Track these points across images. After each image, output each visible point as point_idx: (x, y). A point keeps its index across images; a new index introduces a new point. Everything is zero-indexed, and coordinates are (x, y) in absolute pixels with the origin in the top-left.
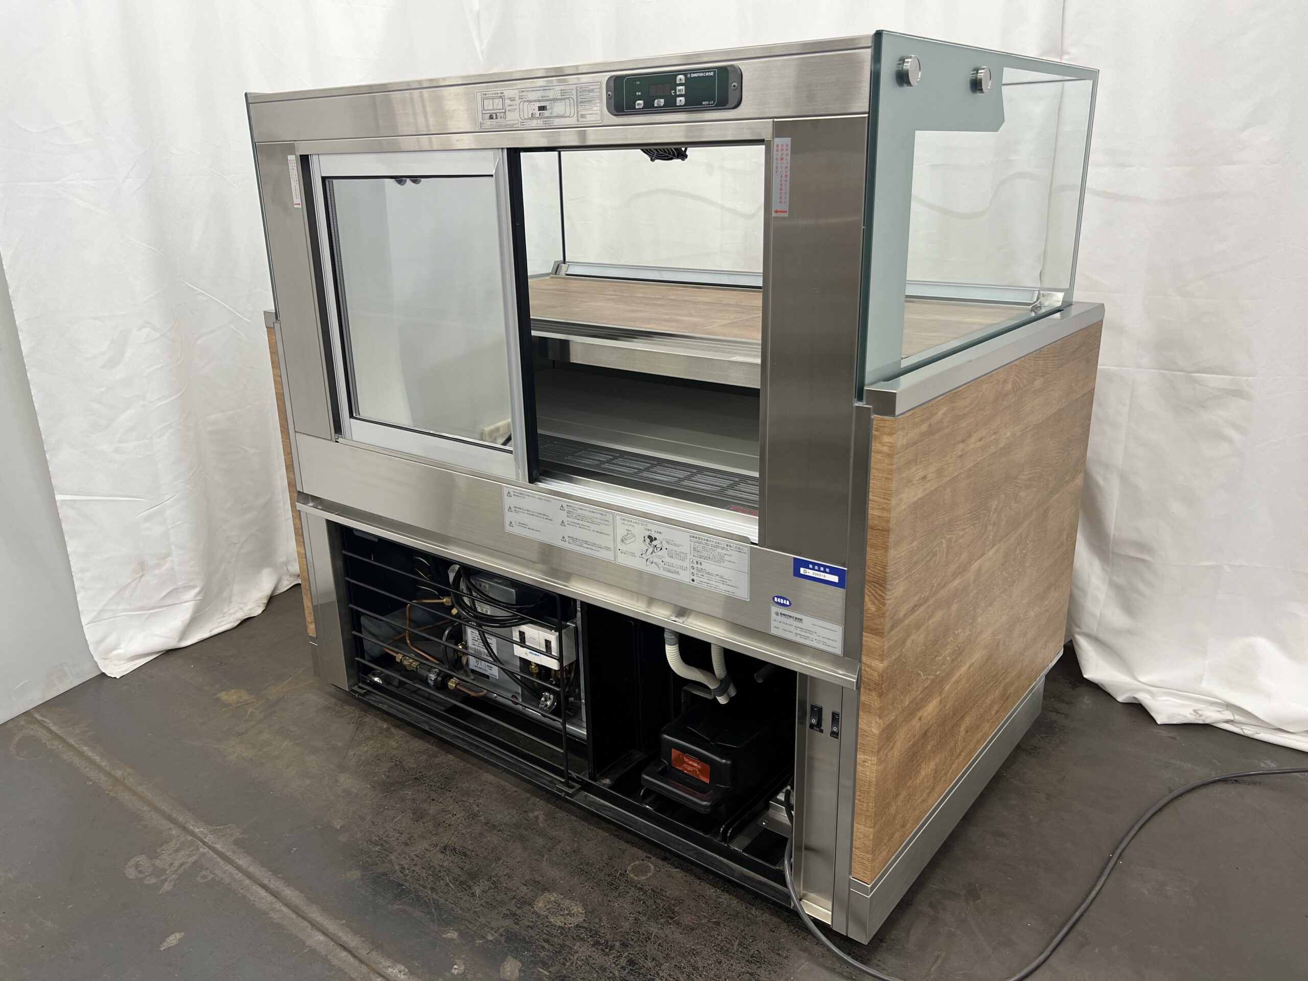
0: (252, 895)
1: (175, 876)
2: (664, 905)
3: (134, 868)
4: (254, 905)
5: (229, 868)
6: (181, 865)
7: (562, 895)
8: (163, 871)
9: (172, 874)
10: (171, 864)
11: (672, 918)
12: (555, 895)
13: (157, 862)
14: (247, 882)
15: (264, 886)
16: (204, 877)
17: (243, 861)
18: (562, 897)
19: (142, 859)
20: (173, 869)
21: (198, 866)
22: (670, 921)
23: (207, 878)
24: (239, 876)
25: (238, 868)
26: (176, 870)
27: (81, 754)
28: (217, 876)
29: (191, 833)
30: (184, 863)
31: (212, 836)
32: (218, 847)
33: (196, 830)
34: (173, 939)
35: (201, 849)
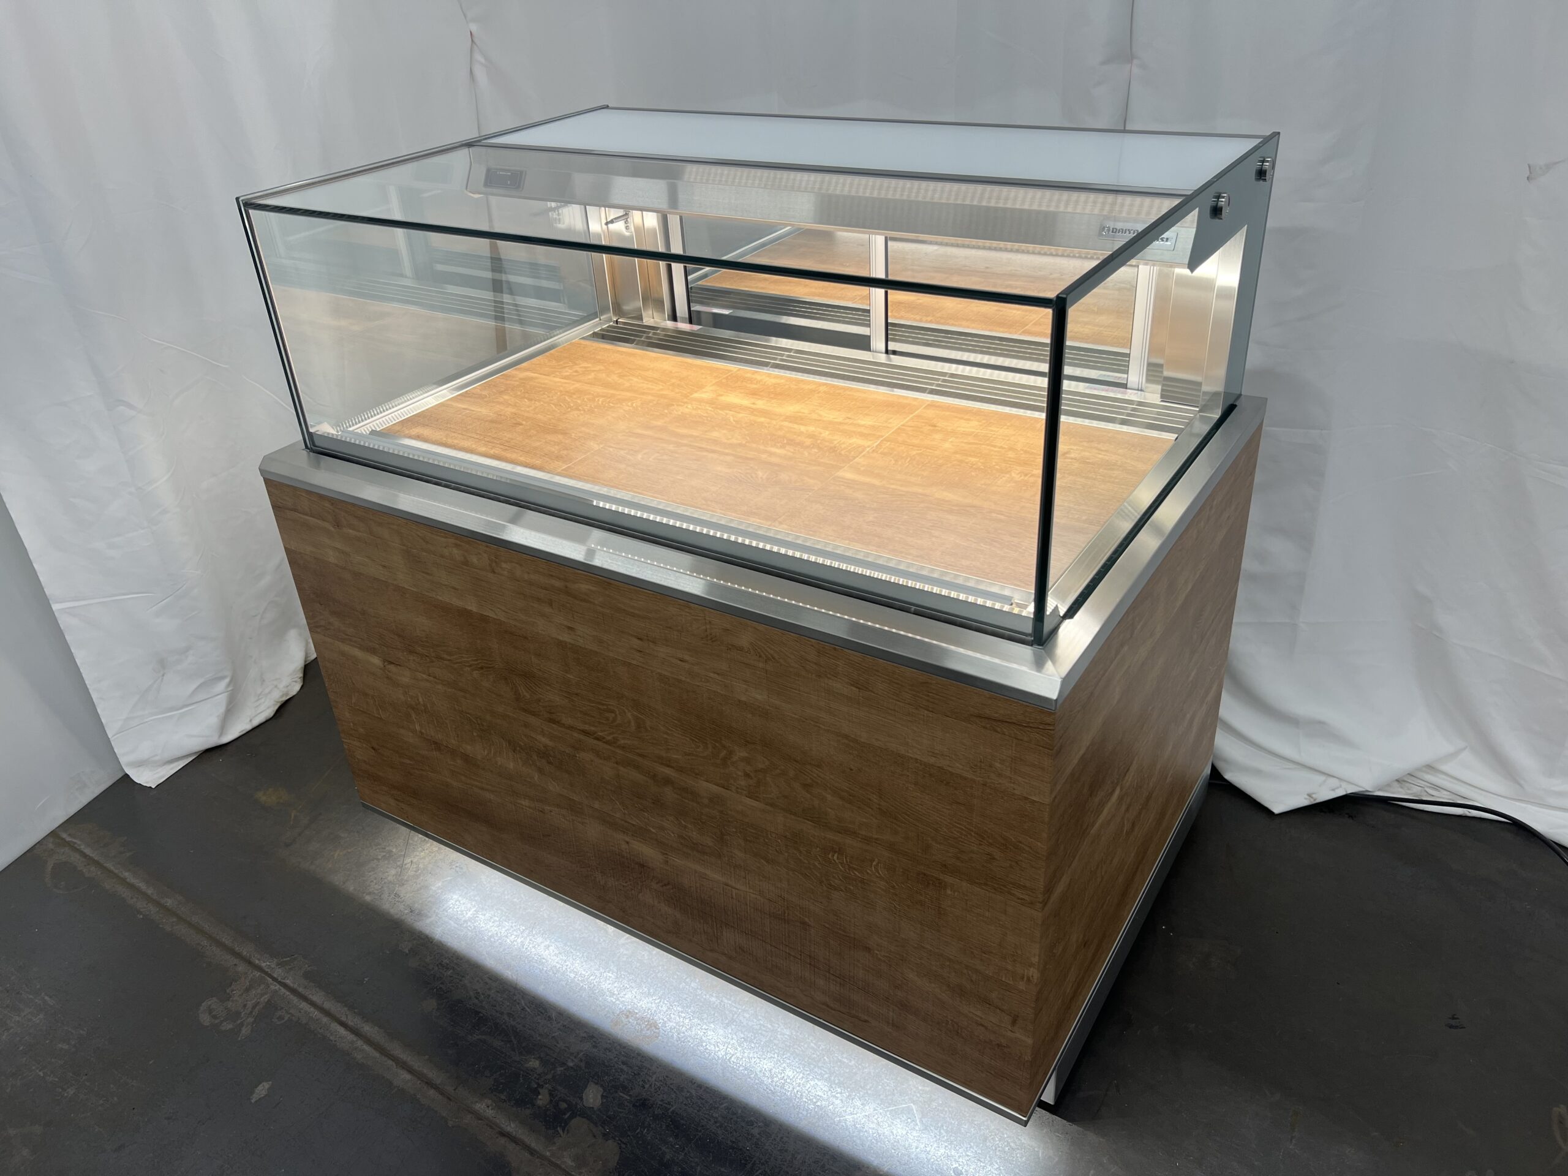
0: (332, 1035)
3: (207, 1013)
4: (336, 1045)
14: (325, 1020)
15: (343, 1024)
20: (247, 1011)
21: (271, 1006)
24: (315, 1014)
25: (313, 1004)
27: (123, 881)
28: (293, 1015)
29: (259, 968)
30: (257, 1004)
31: (280, 970)
32: (288, 982)
33: (263, 965)
34: (262, 1090)
35: (272, 987)
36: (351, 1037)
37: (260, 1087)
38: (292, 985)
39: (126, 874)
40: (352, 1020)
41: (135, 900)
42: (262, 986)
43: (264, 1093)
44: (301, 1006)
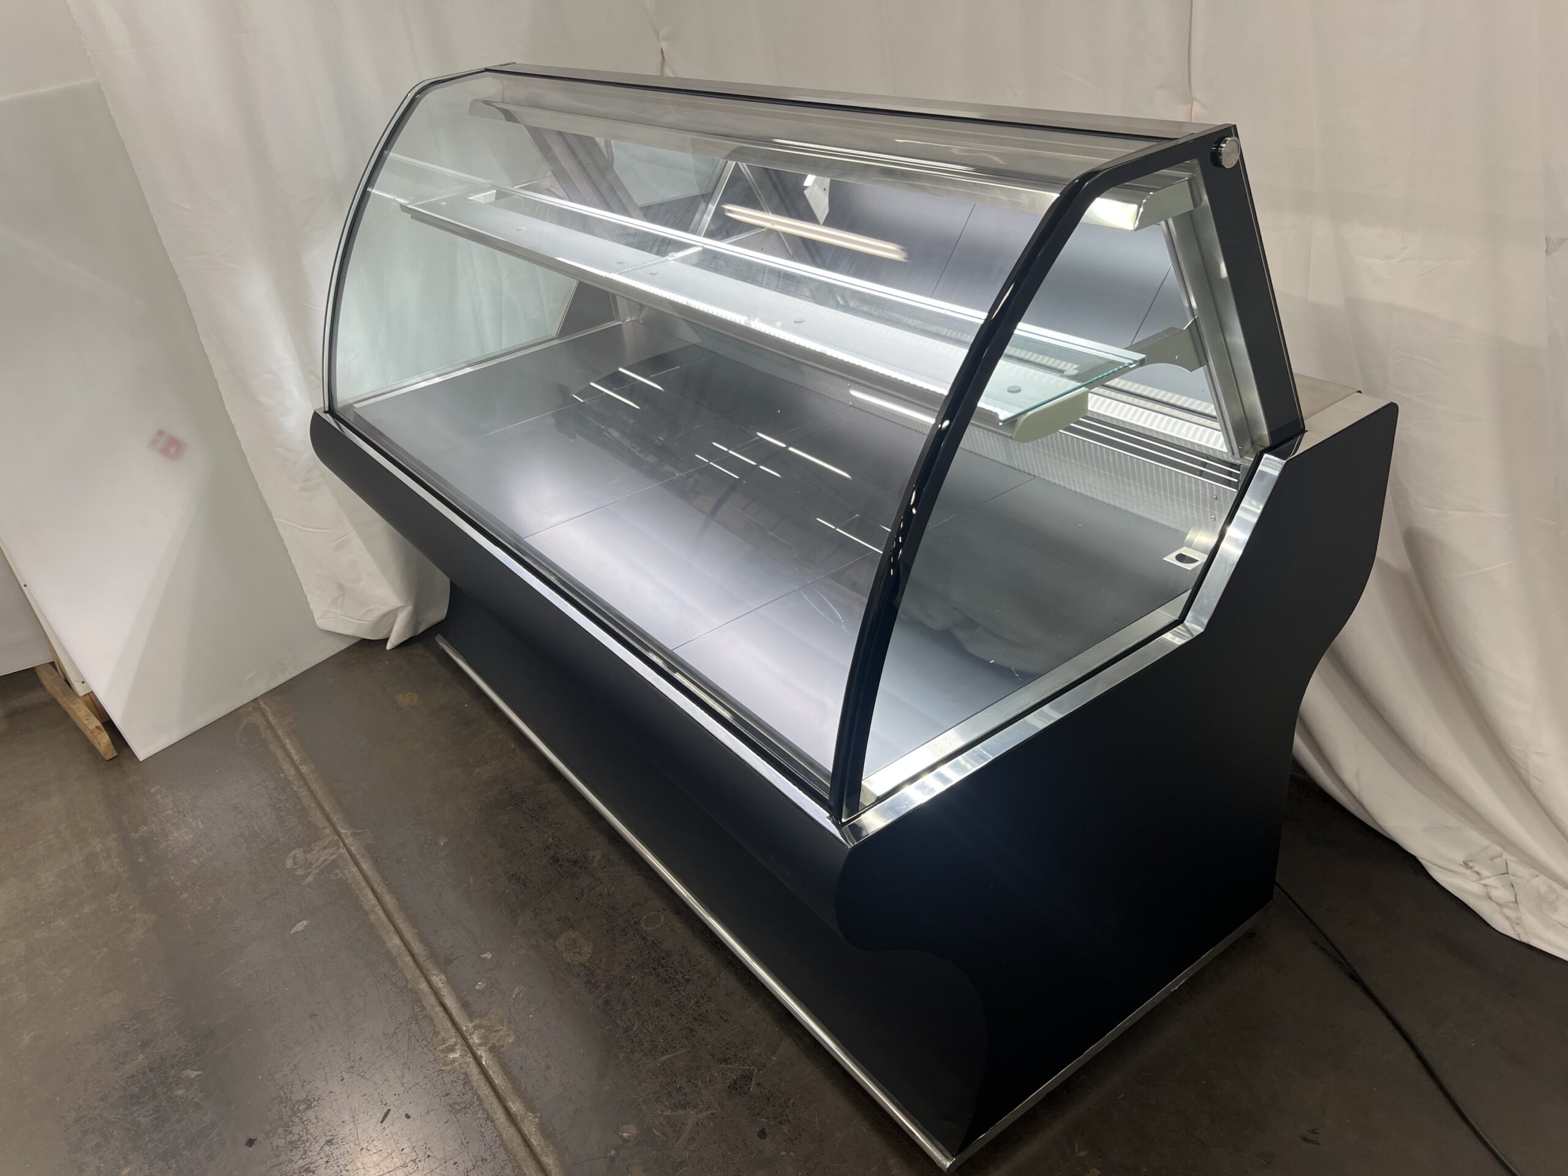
0: (363, 896)
1: (317, 871)
2: (655, 957)
3: (292, 860)
4: (361, 905)
5: (355, 869)
6: (324, 861)
7: (582, 934)
8: (311, 864)
9: (316, 869)
10: (318, 860)
11: (655, 969)
12: (576, 933)
13: (309, 856)
14: (364, 884)
15: (373, 891)
16: (336, 875)
17: (366, 866)
18: (581, 935)
19: (298, 852)
20: (318, 864)
21: (334, 864)
22: (653, 972)
23: (337, 876)
24: (359, 877)
25: (361, 870)
26: (320, 865)
27: (283, 747)
28: (344, 875)
29: (338, 833)
30: (327, 860)
31: (351, 839)
32: (353, 849)
33: (343, 831)
34: (301, 926)
35: (341, 850)
36: (374, 901)
37: (301, 924)
38: (354, 852)
39: (287, 741)
40: (381, 889)
41: (284, 762)
42: (335, 848)
43: (301, 928)
44: (353, 870)
